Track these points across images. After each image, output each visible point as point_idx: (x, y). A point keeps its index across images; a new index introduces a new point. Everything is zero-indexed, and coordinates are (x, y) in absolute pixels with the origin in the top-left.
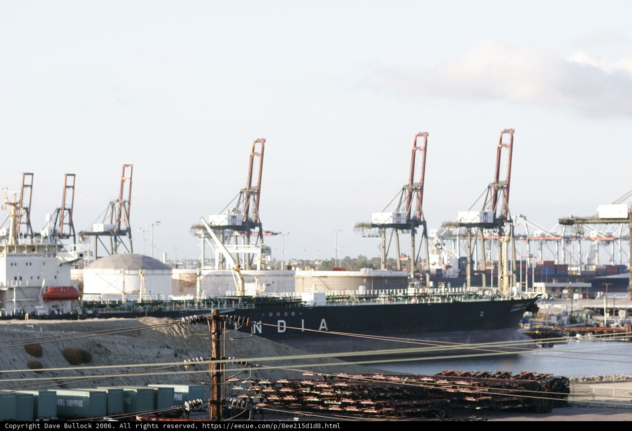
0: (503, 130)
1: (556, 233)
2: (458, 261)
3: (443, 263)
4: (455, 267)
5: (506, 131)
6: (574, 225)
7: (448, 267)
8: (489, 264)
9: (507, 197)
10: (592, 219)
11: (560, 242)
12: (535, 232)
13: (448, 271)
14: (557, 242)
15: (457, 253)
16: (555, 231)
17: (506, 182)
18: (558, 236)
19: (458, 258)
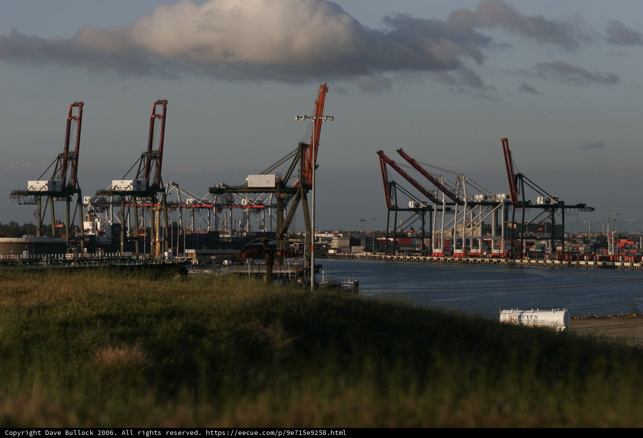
0: (156, 101)
1: (207, 201)
2: (111, 228)
3: (97, 229)
4: (109, 233)
5: (159, 102)
6: (224, 194)
7: (101, 233)
8: (141, 231)
9: (159, 167)
10: (241, 188)
11: (212, 210)
12: (187, 200)
13: (101, 237)
14: (209, 210)
15: (110, 220)
16: (207, 199)
17: (159, 151)
18: (209, 204)
19: (111, 224)
